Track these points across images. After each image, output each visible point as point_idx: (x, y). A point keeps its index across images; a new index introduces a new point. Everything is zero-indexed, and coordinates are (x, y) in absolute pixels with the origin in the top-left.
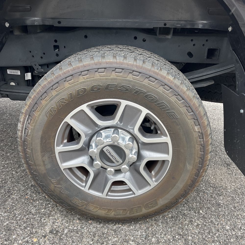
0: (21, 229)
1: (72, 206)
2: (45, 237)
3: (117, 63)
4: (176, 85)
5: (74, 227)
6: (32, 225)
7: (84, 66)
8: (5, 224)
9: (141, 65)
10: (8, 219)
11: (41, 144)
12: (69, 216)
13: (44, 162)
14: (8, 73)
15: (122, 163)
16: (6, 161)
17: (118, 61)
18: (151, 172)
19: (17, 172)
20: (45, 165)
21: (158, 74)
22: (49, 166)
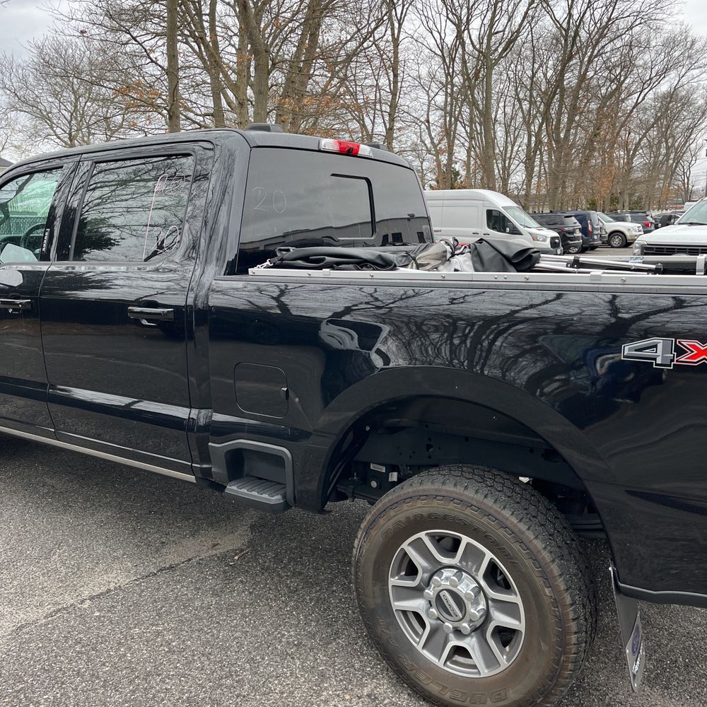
0: (336, 680)
1: (399, 667)
2: (359, 698)
3: (456, 493)
4: (519, 530)
5: (399, 701)
6: (350, 680)
7: (424, 490)
8: (320, 668)
9: (481, 500)
10: (325, 665)
11: (374, 569)
12: (398, 687)
13: (374, 593)
14: (372, 468)
15: (462, 619)
16: (345, 594)
17: (458, 491)
18: (505, 647)
19: (354, 613)
20: (374, 597)
21: (499, 513)
22: (379, 601)
